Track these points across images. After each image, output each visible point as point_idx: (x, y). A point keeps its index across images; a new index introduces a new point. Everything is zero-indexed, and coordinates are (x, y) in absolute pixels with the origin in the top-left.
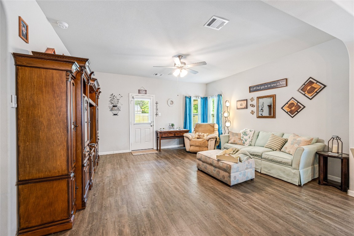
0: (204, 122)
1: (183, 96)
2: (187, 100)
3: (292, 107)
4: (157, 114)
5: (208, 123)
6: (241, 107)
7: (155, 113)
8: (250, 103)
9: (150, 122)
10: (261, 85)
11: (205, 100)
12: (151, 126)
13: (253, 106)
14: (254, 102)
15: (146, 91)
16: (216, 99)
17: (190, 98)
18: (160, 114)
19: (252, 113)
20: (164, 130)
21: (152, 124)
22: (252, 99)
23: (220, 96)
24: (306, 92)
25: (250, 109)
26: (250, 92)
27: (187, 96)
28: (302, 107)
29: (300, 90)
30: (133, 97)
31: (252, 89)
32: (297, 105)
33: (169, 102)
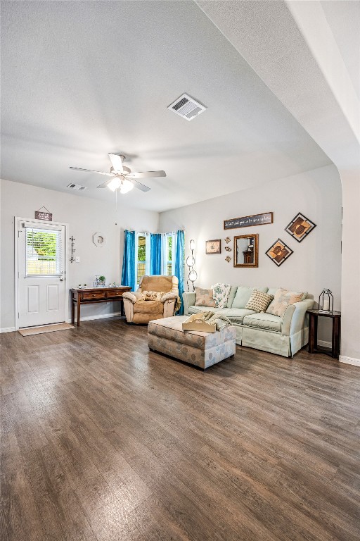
0: (155, 273)
1: (121, 229)
2: (128, 238)
3: (278, 252)
4: (72, 260)
5: (162, 275)
6: (213, 251)
7: (68, 258)
8: (224, 245)
9: (58, 272)
10: (240, 219)
11: (157, 238)
12: (61, 280)
13: (228, 249)
14: (231, 244)
15: (51, 215)
16: (175, 238)
17: (133, 234)
18: (77, 259)
19: (228, 259)
20: (87, 288)
21: (62, 277)
22: (228, 240)
23: (180, 232)
24: (295, 233)
25: (225, 253)
26: (225, 228)
27: (129, 230)
28: (290, 252)
29: (287, 229)
30: (23, 225)
31: (229, 225)
32: (284, 249)
33: (96, 239)
